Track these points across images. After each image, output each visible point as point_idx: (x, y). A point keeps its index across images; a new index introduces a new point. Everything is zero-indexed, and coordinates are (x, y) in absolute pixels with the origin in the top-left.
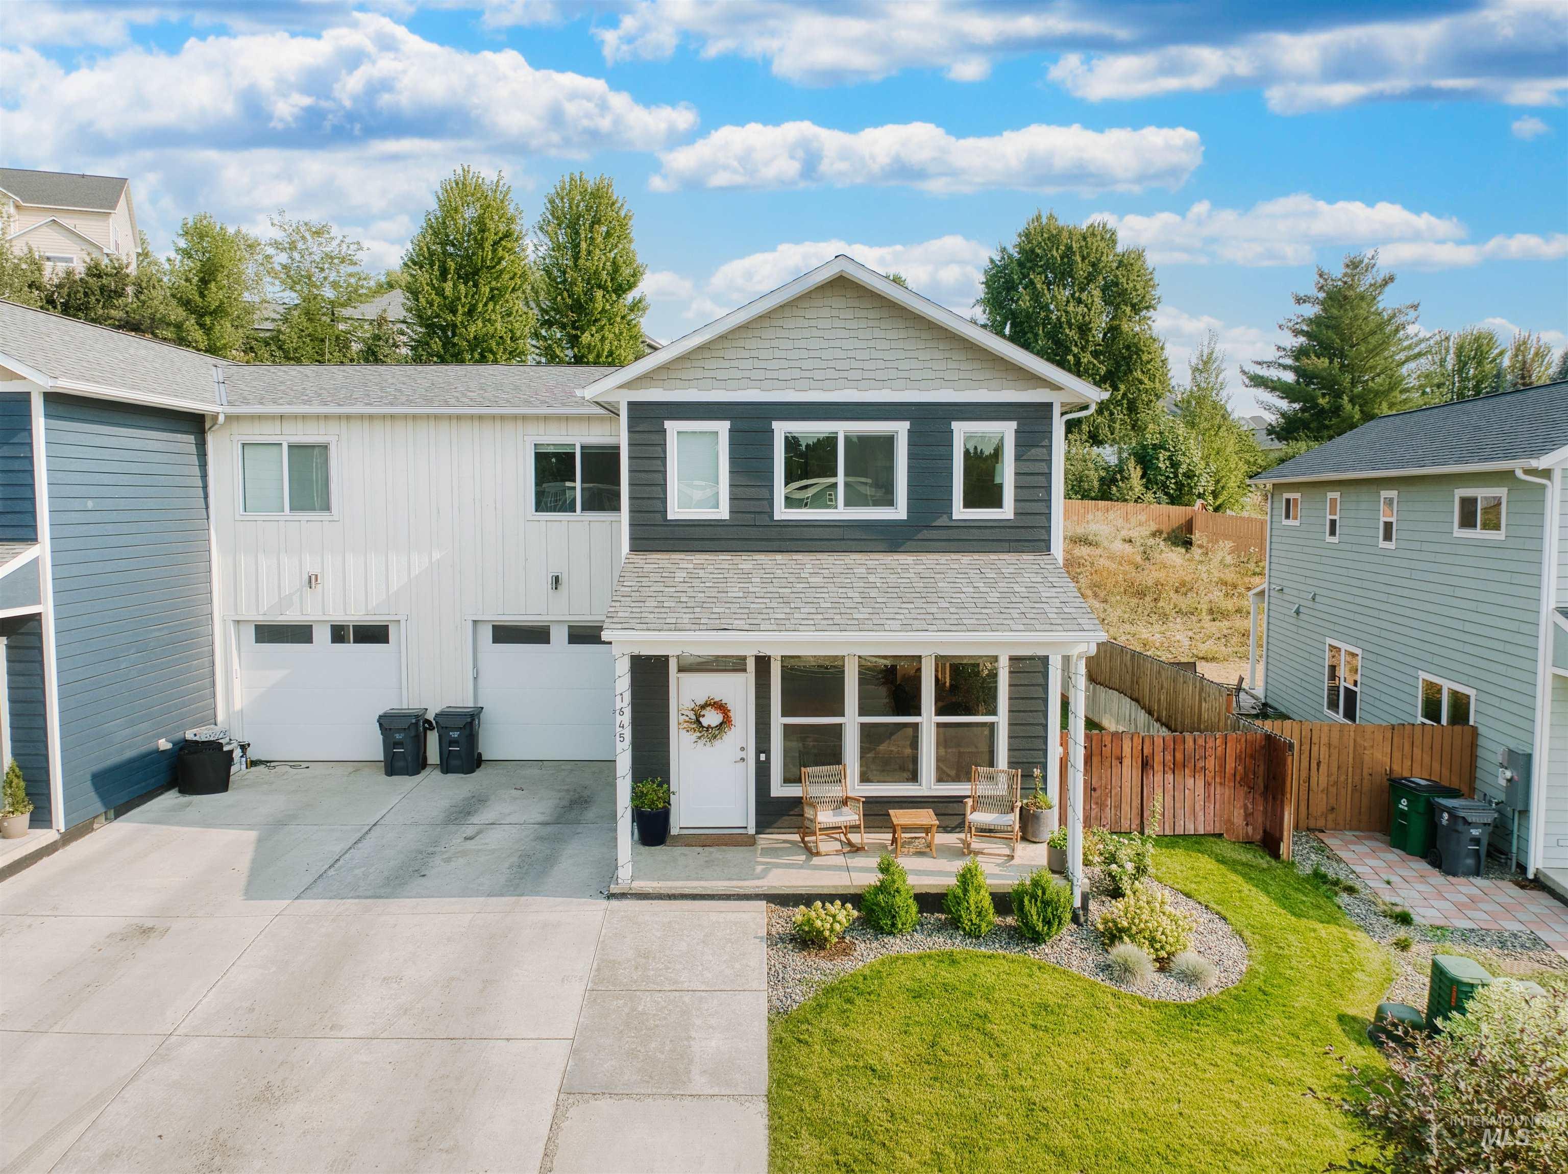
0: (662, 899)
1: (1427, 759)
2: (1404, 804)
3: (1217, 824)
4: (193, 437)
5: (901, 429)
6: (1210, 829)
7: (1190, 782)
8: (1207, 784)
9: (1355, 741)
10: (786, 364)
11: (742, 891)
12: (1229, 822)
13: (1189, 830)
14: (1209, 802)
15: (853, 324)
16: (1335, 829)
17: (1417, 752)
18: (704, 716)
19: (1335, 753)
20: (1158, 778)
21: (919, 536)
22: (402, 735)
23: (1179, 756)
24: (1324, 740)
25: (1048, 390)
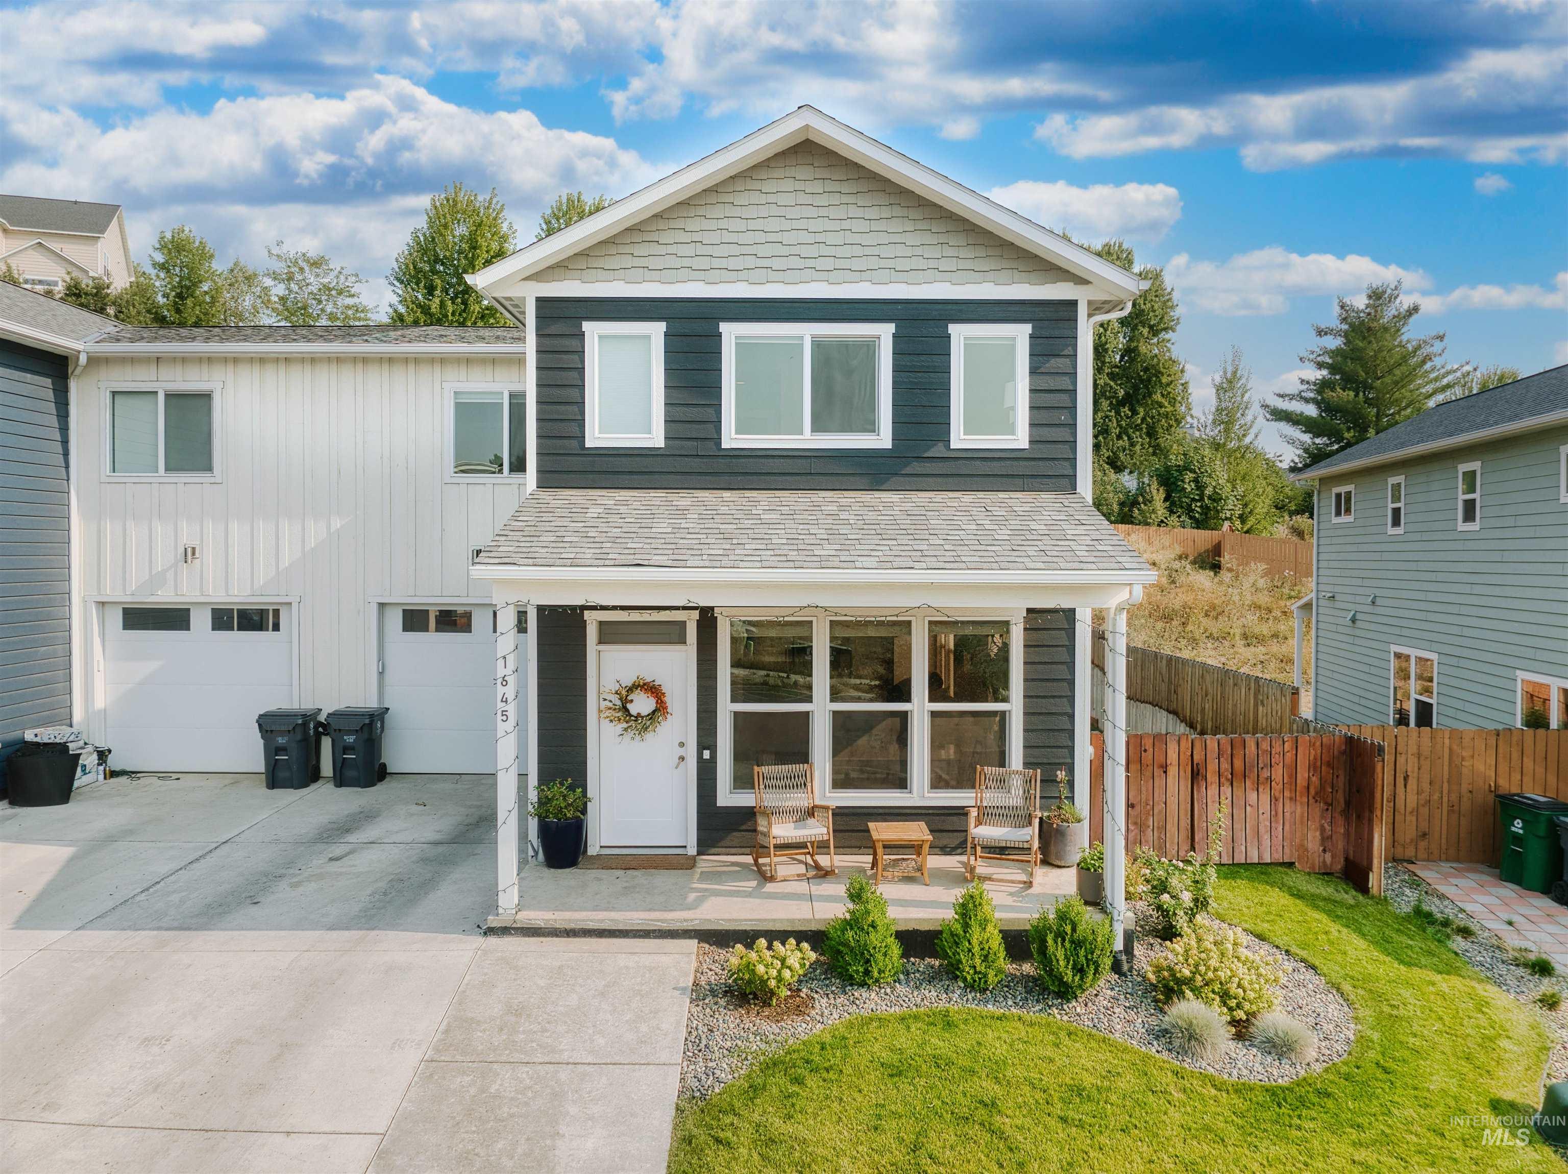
0: (557, 936)
1: (1540, 770)
2: (1518, 826)
3: (1287, 850)
4: (50, 381)
5: (885, 332)
6: (1278, 857)
7: (1252, 797)
8: (1274, 800)
9: (1450, 749)
10: (736, 250)
11: (665, 926)
12: (1302, 848)
13: (1251, 859)
14: (1277, 822)
15: (823, 200)
16: (1428, 860)
17: (1528, 763)
18: (632, 701)
19: (1426, 765)
20: (1213, 790)
21: (908, 470)
22: (286, 738)
23: (1238, 764)
24: (1413, 749)
25: (1071, 284)
